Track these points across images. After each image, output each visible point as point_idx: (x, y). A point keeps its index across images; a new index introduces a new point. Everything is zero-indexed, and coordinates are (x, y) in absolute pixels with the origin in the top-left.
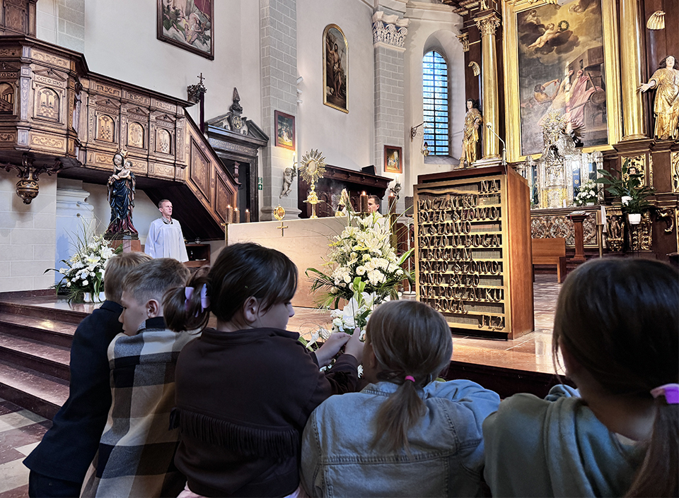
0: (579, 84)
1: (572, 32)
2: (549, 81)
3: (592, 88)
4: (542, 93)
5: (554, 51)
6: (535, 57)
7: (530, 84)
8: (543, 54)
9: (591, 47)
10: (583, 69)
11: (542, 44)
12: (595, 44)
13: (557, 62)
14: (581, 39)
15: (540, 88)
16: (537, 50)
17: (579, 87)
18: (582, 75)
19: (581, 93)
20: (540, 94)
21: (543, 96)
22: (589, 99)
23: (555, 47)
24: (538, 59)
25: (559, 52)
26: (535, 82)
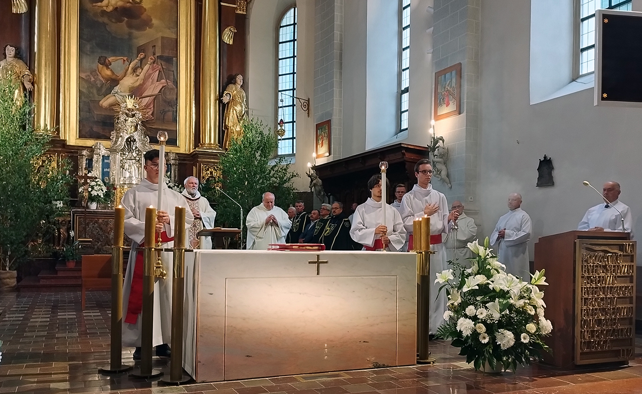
0: (150, 71)
1: (145, 10)
2: (116, 56)
3: (163, 81)
4: (108, 68)
5: (124, 23)
6: (101, 20)
7: (93, 52)
8: (111, 21)
9: (165, 36)
10: (156, 56)
11: (110, 9)
12: (169, 34)
13: (127, 37)
14: (155, 22)
15: (105, 61)
16: (104, 13)
17: (150, 75)
18: (154, 63)
19: (152, 83)
20: (105, 68)
21: (108, 73)
22: (160, 92)
23: (126, 19)
24: (104, 24)
25: (130, 26)
26: (99, 51)
